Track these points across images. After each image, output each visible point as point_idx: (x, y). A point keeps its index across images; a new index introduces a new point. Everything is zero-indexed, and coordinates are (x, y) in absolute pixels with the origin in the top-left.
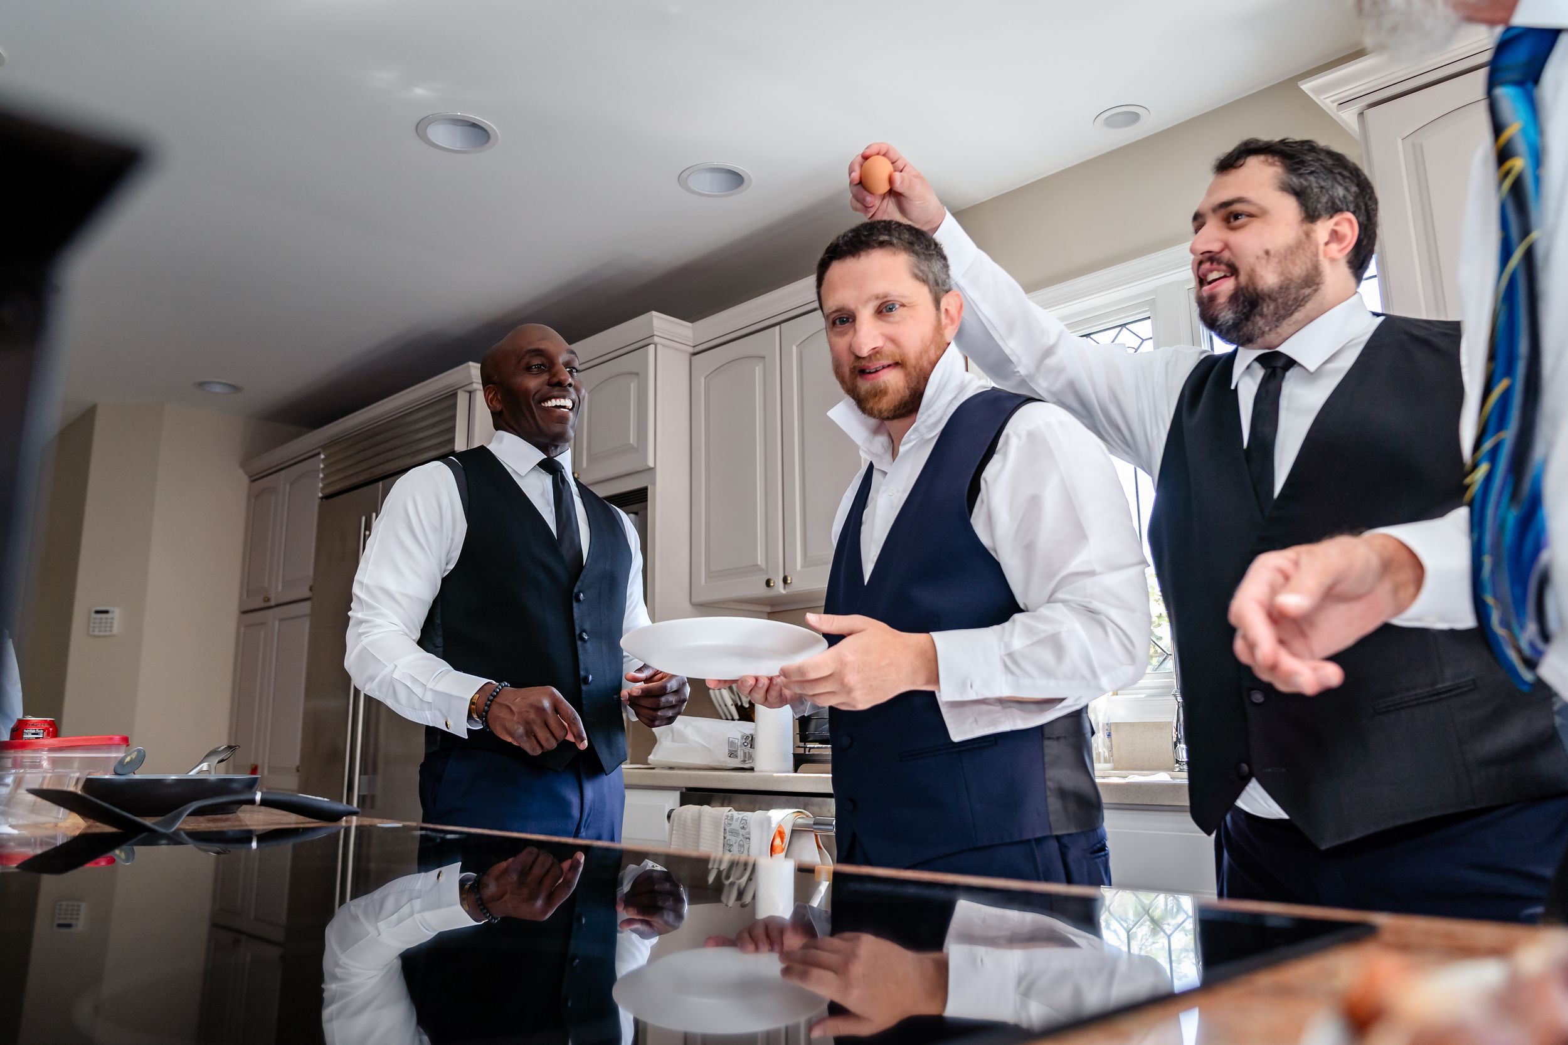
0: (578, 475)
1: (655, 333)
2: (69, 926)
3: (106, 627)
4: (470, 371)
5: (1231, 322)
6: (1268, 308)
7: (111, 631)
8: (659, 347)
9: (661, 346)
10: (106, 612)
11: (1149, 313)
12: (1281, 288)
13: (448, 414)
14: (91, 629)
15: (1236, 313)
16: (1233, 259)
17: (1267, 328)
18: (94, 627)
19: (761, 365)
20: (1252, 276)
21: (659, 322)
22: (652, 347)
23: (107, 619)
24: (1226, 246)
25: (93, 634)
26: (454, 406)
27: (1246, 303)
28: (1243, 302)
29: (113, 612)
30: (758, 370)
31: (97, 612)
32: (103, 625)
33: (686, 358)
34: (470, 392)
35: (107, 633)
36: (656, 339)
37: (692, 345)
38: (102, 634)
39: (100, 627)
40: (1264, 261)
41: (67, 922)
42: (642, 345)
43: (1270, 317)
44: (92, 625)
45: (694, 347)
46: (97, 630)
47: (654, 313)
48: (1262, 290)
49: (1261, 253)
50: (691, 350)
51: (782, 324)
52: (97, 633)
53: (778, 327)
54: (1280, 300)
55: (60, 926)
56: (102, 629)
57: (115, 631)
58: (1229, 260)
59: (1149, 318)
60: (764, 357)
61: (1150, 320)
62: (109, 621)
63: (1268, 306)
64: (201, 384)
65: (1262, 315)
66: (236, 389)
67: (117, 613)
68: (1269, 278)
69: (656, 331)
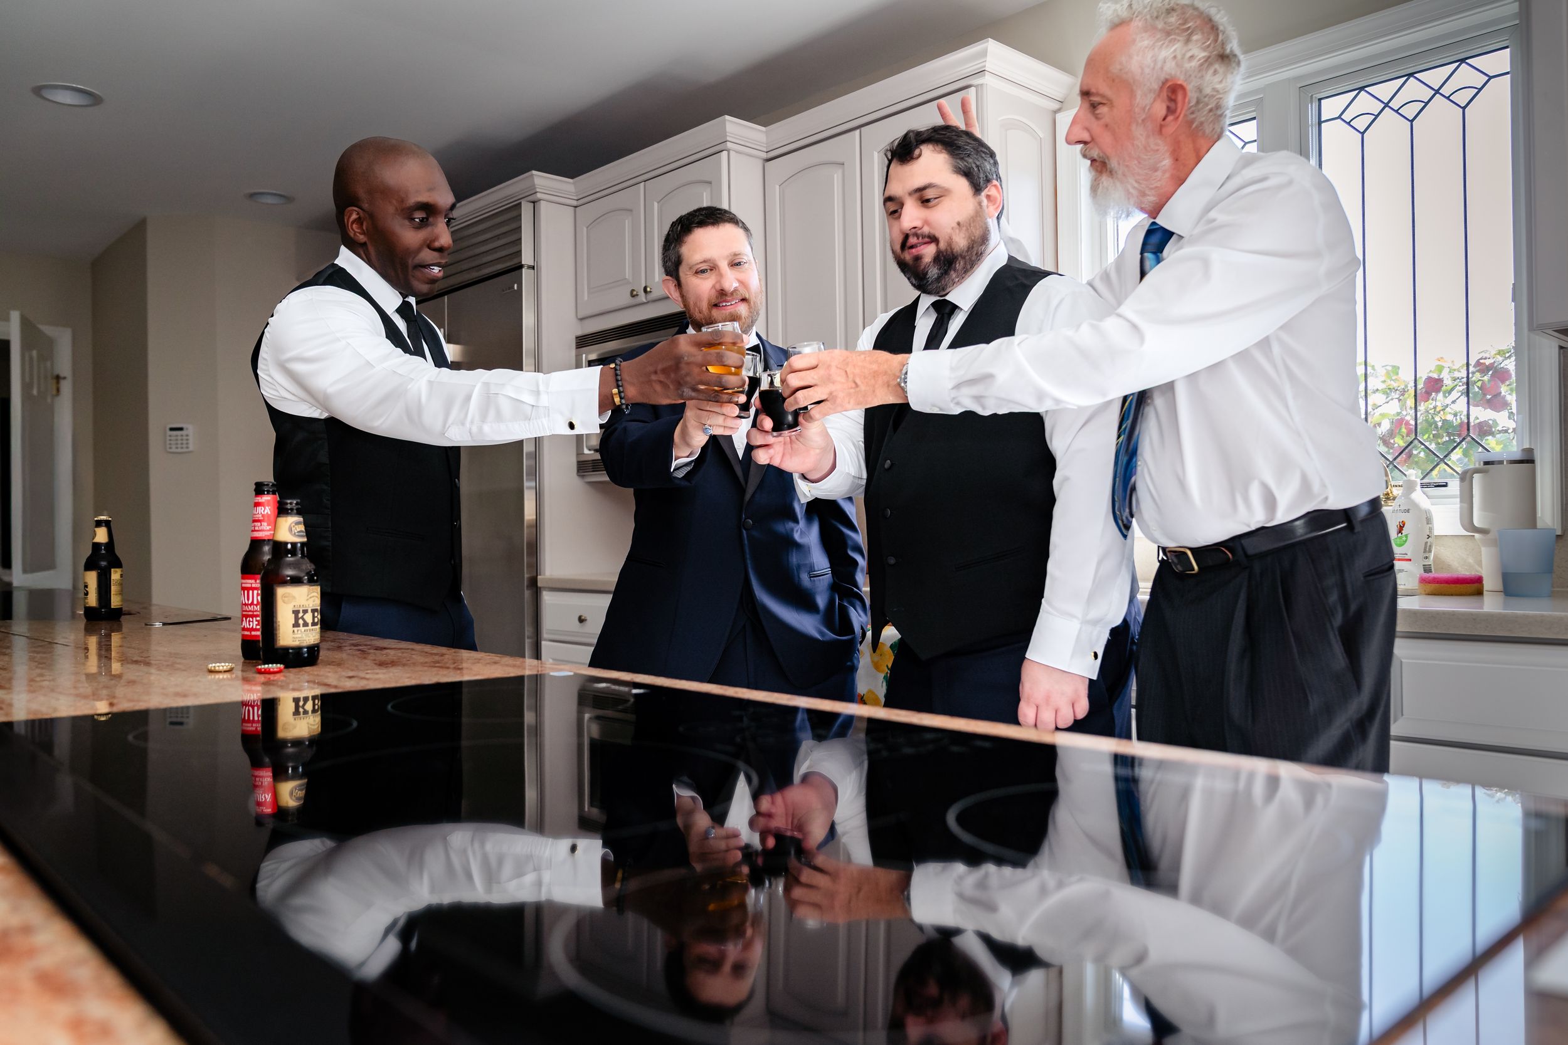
0: (651, 289)
1: (728, 139)
2: (181, 724)
3: (182, 444)
4: (533, 181)
5: (936, 276)
6: (959, 265)
7: (187, 448)
8: (732, 153)
9: (734, 152)
10: (181, 429)
11: (1255, 113)
12: (969, 248)
13: (514, 226)
14: (168, 446)
15: (940, 269)
16: (933, 232)
17: (957, 280)
18: (170, 444)
19: (840, 172)
20: (950, 243)
21: (733, 127)
22: (724, 154)
23: (182, 436)
24: (926, 222)
25: (170, 450)
26: (518, 217)
27: (946, 263)
28: (944, 262)
29: (187, 429)
30: (837, 177)
31: (172, 429)
32: (179, 442)
33: (760, 163)
34: (534, 202)
35: (185, 450)
36: (729, 144)
37: (765, 150)
38: (179, 450)
39: (177, 444)
40: (957, 231)
41: (179, 720)
42: (716, 151)
43: (960, 271)
44: (168, 442)
45: (767, 152)
46: (174, 447)
47: (727, 117)
48: (957, 252)
49: (955, 225)
50: (765, 156)
51: (862, 129)
52: (174, 450)
53: (858, 132)
54: (967, 258)
55: (172, 723)
56: (179, 446)
57: (191, 448)
58: (930, 232)
59: (1254, 118)
60: (843, 164)
61: (1255, 121)
62: (185, 438)
63: (960, 263)
64: (252, 196)
65: (955, 270)
66: (288, 199)
67: (190, 430)
68: (961, 242)
69: (730, 136)
